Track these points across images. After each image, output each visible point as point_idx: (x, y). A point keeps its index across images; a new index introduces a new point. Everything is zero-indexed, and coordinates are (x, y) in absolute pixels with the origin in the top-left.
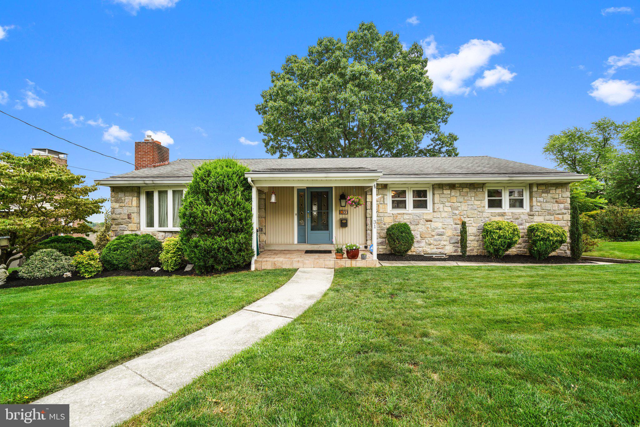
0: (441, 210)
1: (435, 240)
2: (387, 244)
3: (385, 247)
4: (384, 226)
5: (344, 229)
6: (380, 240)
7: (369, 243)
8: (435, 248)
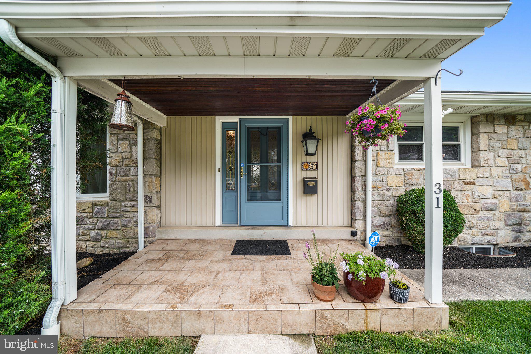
0: (491, 162)
1: (481, 219)
2: (393, 227)
3: (389, 233)
4: (389, 194)
5: (309, 198)
6: (380, 220)
7: (359, 225)
8: (480, 234)
